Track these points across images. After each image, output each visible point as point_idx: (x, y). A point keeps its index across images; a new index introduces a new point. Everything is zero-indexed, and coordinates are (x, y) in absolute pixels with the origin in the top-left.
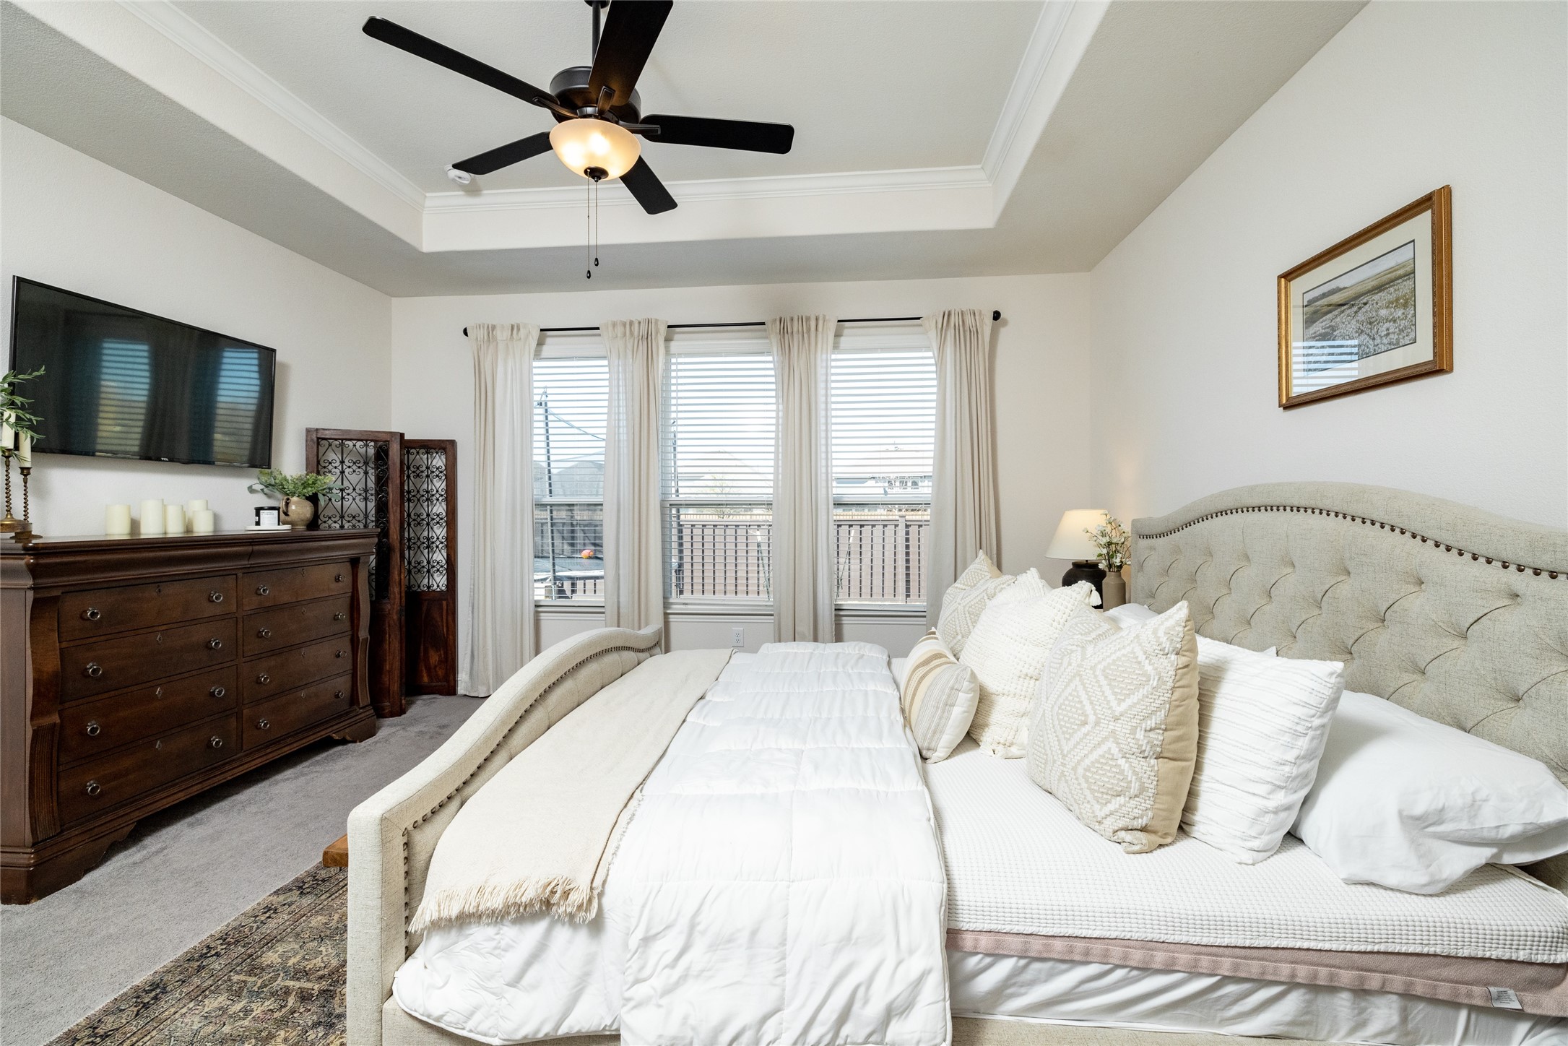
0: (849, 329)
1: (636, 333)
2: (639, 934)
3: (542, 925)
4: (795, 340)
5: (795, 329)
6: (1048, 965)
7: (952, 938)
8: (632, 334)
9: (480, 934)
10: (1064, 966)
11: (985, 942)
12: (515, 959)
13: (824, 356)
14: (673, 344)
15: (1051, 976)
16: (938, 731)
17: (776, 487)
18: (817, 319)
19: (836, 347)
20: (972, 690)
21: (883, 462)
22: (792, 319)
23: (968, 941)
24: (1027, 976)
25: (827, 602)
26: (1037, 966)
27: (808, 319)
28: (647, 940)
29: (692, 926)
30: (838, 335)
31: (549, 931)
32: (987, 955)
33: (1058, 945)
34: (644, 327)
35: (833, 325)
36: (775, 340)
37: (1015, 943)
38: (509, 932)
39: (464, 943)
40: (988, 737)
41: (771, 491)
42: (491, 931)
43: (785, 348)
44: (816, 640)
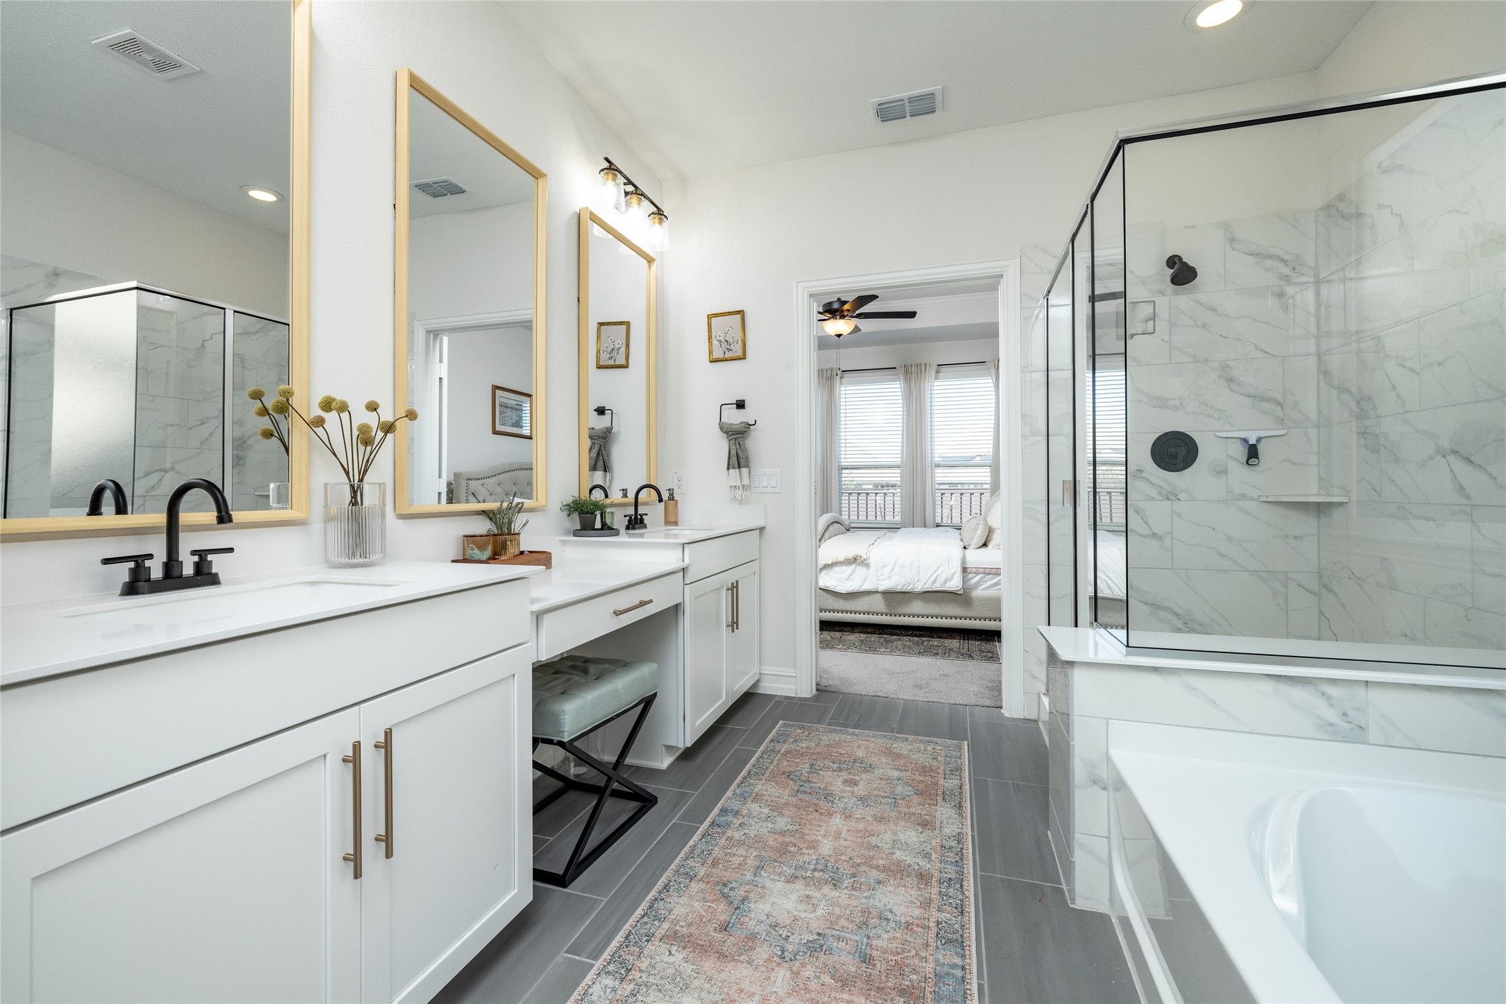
0: (943, 369)
1: (825, 376)
2: (881, 565)
3: (854, 566)
4: (913, 377)
5: (913, 371)
6: (991, 576)
7: (965, 570)
8: (822, 376)
9: (837, 569)
10: (995, 576)
11: (973, 570)
12: (847, 574)
13: (930, 384)
14: (843, 380)
15: (992, 579)
16: (972, 539)
17: (902, 458)
18: (926, 365)
19: (936, 378)
20: (984, 524)
21: (964, 447)
22: (911, 365)
23: (969, 570)
24: (986, 579)
25: (931, 522)
26: (988, 576)
27: (920, 365)
28: (883, 567)
29: (895, 564)
30: (937, 372)
31: (855, 568)
32: (975, 573)
33: (994, 570)
34: (829, 373)
35: (935, 367)
36: (902, 377)
37: (982, 570)
38: (845, 568)
39: (831, 572)
40: (990, 545)
41: (899, 460)
42: (840, 568)
43: (908, 380)
44: (925, 527)
